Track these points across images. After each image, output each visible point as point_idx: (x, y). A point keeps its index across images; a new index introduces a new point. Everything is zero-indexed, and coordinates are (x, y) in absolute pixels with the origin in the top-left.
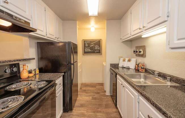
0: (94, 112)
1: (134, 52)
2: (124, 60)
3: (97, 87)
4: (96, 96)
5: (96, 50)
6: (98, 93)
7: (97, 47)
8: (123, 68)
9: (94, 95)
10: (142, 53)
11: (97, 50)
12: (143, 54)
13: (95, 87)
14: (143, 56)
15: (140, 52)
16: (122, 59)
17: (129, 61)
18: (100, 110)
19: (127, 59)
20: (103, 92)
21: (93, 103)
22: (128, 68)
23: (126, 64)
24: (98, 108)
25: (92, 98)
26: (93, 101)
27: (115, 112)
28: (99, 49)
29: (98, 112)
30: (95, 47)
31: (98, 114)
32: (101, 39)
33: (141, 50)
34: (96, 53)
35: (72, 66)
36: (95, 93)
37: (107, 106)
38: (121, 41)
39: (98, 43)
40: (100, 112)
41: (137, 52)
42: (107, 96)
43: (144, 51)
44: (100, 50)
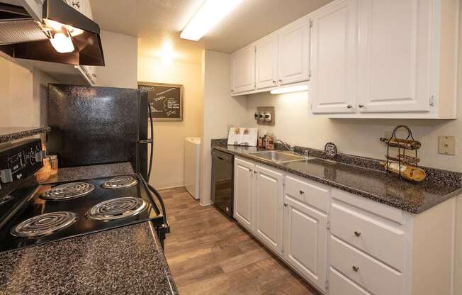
0: (194, 238)
1: (256, 116)
2: (237, 132)
3: (174, 197)
4: (183, 212)
5: (170, 109)
6: (184, 207)
7: (171, 104)
8: (236, 145)
9: (178, 212)
10: (270, 118)
11: (173, 110)
12: (272, 120)
13: (171, 197)
14: (271, 123)
15: (267, 116)
16: (232, 130)
17: (246, 132)
18: (202, 231)
19: (242, 130)
20: (194, 203)
21: (182, 225)
22: (246, 146)
23: (241, 139)
24: (199, 230)
25: (176, 217)
26: (179, 222)
27: (231, 227)
28: (176, 106)
29: (200, 236)
30: (166, 103)
31: (203, 239)
32: (181, 86)
33: (268, 114)
34: (170, 116)
35: (149, 145)
36: (177, 207)
37: (213, 223)
38: (232, 95)
39: (175, 93)
40: (205, 234)
41: (261, 116)
42: (206, 207)
43: (273, 115)
44: (178, 111)
